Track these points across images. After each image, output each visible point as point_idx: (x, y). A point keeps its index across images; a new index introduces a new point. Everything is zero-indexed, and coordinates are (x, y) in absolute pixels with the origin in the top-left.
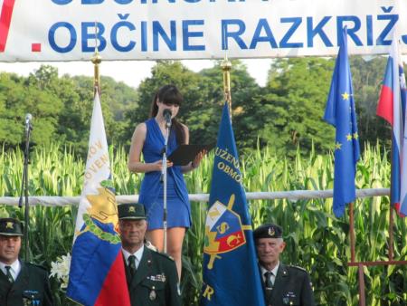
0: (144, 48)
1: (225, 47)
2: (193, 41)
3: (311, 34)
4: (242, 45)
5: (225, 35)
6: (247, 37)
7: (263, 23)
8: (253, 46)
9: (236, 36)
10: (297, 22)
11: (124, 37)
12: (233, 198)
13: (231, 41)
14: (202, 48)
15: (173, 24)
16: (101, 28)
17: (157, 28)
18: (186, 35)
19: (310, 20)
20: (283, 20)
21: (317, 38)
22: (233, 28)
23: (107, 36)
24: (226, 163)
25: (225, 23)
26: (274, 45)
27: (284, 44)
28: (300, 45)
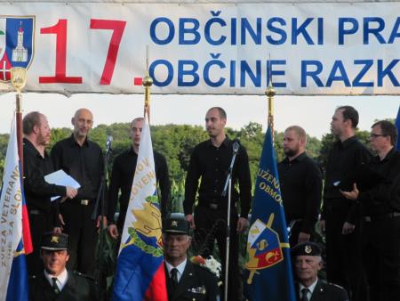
0: (232, 84)
1: (304, 85)
2: (276, 79)
3: (381, 74)
4: (319, 83)
5: (304, 74)
6: (324, 76)
7: (338, 64)
8: (329, 84)
9: (314, 75)
10: (369, 63)
11: (215, 73)
12: (272, 216)
13: (310, 80)
14: (284, 85)
15: (259, 63)
16: (196, 66)
17: (245, 66)
18: (270, 73)
19: (380, 62)
20: (357, 62)
21: (386, 79)
22: (311, 68)
23: (200, 72)
24: (267, 183)
25: (304, 64)
26: (347, 84)
27: (356, 83)
28: (371, 84)
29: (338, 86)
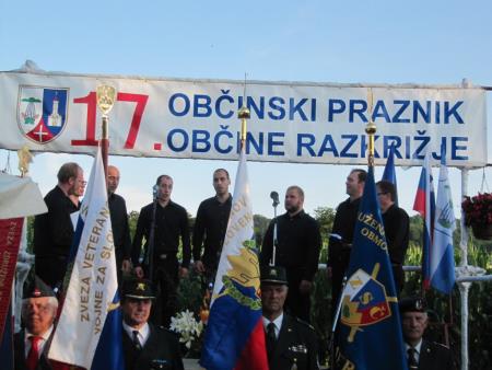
0: (239, 151)
1: (299, 153)
2: (275, 148)
3: (364, 148)
4: (312, 153)
5: (300, 145)
6: (316, 147)
7: (328, 138)
8: (320, 154)
9: (308, 146)
10: (354, 138)
11: (224, 142)
12: (377, 267)
13: (304, 149)
14: (282, 154)
15: (261, 135)
16: (208, 135)
17: (250, 137)
18: (271, 143)
19: (363, 137)
20: (344, 137)
22: (306, 140)
23: (211, 141)
24: (371, 229)
25: (300, 136)
26: (336, 155)
27: (344, 154)
28: (355, 156)
29: (328, 155)
